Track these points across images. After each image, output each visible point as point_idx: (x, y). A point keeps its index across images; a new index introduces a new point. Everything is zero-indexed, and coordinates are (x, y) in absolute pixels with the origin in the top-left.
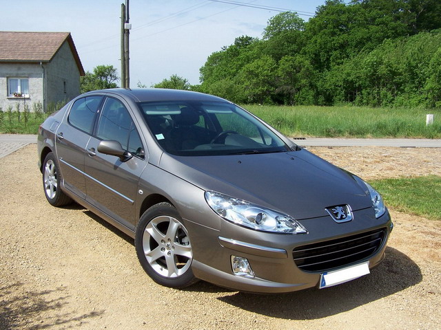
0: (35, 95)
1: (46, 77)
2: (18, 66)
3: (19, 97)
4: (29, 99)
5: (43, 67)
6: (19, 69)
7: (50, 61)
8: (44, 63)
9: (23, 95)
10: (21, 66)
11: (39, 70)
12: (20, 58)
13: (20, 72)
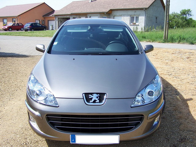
0: (141, 23)
1: (146, 15)
2: (135, 11)
3: (134, 24)
4: (138, 25)
5: (145, 11)
6: (135, 12)
7: (148, 8)
8: (146, 9)
9: (136, 23)
10: (136, 10)
11: (143, 12)
12: (136, 7)
13: (135, 13)
